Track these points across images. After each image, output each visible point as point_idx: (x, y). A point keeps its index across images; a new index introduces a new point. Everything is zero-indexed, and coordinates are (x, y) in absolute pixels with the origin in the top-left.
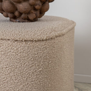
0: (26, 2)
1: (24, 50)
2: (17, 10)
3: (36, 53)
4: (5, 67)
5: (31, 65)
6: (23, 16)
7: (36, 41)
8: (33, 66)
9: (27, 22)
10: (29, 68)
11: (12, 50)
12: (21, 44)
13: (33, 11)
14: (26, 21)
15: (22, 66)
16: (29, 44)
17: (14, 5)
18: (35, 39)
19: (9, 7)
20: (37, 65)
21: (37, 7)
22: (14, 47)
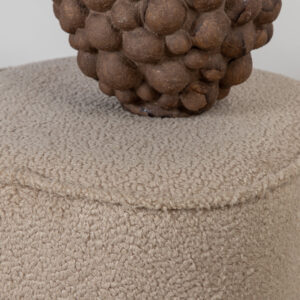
0: (174, 61)
1: (167, 239)
2: (144, 81)
3: (205, 247)
4: (107, 285)
5: (187, 284)
6: (163, 99)
7: (205, 209)
8: (195, 286)
9: (178, 116)
10: (181, 293)
11: (127, 237)
12: (157, 218)
13: (196, 86)
14: (175, 113)
15: (161, 285)
16: (182, 218)
17: (136, 68)
18: (202, 206)
19: (119, 77)
20: (206, 283)
21: (210, 75)
22: (134, 228)
